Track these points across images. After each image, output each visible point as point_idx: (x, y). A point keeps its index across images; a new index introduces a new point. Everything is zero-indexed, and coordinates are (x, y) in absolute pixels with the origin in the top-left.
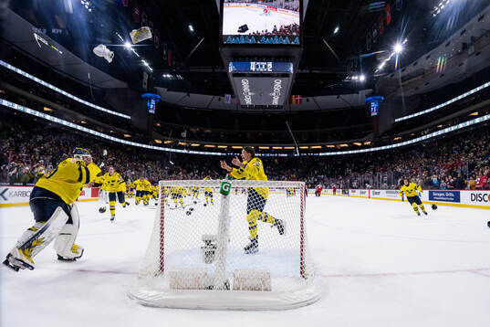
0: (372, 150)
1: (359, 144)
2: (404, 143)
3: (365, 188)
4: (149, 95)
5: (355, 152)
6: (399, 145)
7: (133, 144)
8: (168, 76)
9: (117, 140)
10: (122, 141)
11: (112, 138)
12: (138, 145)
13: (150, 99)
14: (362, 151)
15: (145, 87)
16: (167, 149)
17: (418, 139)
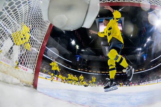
0: (145, 71)
2: (154, 68)
4: (78, 56)
5: (140, 72)
6: (153, 68)
7: (72, 69)
8: (83, 50)
9: (67, 68)
10: (69, 68)
11: (66, 67)
12: (73, 70)
15: (76, 53)
16: (81, 72)
17: (157, 66)
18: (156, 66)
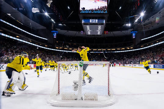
0: (133, 50)
1: (129, 48)
2: (145, 48)
3: (131, 64)
4: (54, 31)
5: (127, 51)
6: (143, 48)
7: (48, 49)
8: (61, 24)
9: (43, 47)
10: (45, 48)
11: (41, 47)
12: (50, 49)
13: (54, 33)
14: (129, 51)
15: (52, 28)
16: (60, 51)
17: (150, 46)
18: (148, 47)
